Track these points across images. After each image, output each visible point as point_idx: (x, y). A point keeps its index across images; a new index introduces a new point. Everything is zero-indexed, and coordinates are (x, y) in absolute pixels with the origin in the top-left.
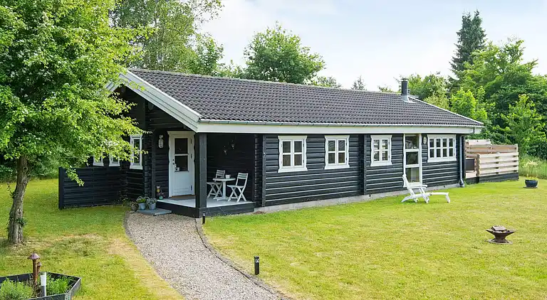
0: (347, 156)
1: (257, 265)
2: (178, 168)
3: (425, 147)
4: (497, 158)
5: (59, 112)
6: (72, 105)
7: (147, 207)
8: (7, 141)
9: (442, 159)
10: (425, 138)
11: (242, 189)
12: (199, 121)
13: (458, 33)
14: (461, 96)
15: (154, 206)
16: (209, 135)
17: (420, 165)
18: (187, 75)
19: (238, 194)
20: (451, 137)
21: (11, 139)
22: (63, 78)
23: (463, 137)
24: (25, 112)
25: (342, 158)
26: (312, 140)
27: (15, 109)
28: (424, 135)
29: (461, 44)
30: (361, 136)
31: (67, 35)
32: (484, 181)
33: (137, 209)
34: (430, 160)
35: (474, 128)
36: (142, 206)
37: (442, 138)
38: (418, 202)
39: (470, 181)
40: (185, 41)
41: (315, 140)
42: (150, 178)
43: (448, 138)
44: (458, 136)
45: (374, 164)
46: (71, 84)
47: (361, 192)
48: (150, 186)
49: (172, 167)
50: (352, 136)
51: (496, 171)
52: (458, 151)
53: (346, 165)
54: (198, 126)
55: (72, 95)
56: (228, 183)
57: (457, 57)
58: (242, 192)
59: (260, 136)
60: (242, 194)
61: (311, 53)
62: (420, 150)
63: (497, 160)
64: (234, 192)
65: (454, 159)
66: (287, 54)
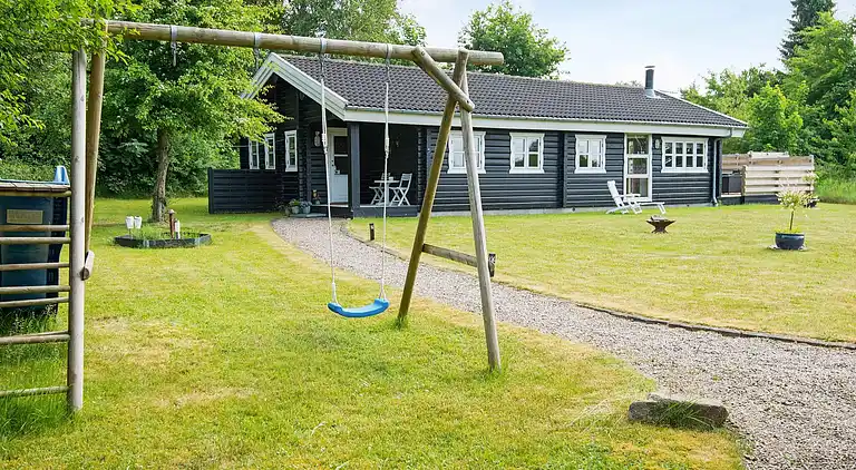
0: (541, 158)
1: (372, 231)
2: (338, 171)
3: (657, 154)
4: (777, 172)
5: (192, 88)
6: (205, 81)
7: (301, 212)
8: (146, 113)
9: (684, 169)
10: (657, 141)
11: (404, 191)
12: (346, 108)
13: (794, 3)
14: (766, 95)
15: (308, 209)
16: (361, 124)
17: (649, 175)
18: (351, 62)
19: (401, 196)
20: (700, 141)
21: (150, 112)
22: (195, 56)
23: (718, 142)
24: (162, 88)
25: (533, 162)
26: (492, 137)
27: (153, 84)
28: (657, 137)
29: (796, 20)
30: (561, 134)
31: (200, 14)
32: (751, 202)
33: (291, 215)
34: (665, 170)
35: (730, 129)
36: (295, 210)
37: (685, 142)
39: (728, 202)
40: (386, 26)
41: (497, 137)
42: (305, 180)
43: (695, 142)
44: (711, 139)
45: (579, 170)
46: (204, 62)
47: (560, 204)
48: (305, 191)
49: (330, 169)
50: (548, 133)
51: (775, 189)
52: (711, 160)
53: (539, 170)
54: (345, 113)
55: (205, 73)
56: (391, 185)
57: (789, 40)
58: (404, 195)
59: (424, 128)
60: (404, 196)
61: (550, 37)
62: (649, 157)
63: (777, 175)
64: (396, 195)
65: (704, 170)
66: (513, 40)
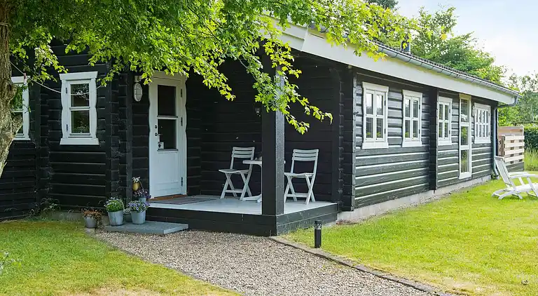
0: (420, 127)
2: (162, 144)
3: (473, 122)
4: (512, 142)
9: (482, 140)
10: (473, 108)
11: (311, 178)
17: (469, 147)
20: (488, 110)
26: (391, 95)
28: (473, 103)
34: (476, 140)
36: (117, 218)
37: (482, 109)
38: (524, 198)
41: (395, 96)
44: (492, 107)
52: (492, 129)
53: (419, 141)
58: (311, 185)
62: (469, 126)
65: (489, 139)
